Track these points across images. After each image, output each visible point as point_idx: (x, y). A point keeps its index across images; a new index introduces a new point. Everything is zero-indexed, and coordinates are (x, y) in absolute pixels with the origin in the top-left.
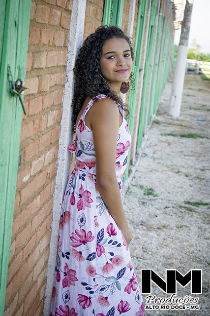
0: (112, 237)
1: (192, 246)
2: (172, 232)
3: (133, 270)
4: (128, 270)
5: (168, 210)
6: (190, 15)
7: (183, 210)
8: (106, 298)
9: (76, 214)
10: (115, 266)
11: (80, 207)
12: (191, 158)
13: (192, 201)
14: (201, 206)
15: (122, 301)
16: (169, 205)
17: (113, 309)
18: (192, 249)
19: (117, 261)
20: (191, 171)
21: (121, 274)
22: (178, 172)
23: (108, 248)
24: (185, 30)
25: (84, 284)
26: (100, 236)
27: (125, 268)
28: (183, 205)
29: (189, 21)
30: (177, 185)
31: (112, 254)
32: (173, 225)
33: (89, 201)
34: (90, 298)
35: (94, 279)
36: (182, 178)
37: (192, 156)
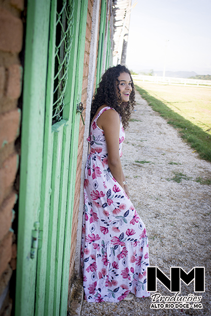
0: (117, 193)
1: (145, 188)
2: (132, 180)
3: (134, 210)
4: (131, 211)
5: (126, 167)
6: (126, 48)
7: (136, 166)
8: (118, 228)
9: (92, 181)
10: (121, 210)
11: (94, 177)
12: (133, 134)
13: (139, 161)
14: (145, 163)
15: (129, 229)
16: (127, 164)
17: (123, 234)
18: (146, 191)
19: (123, 207)
20: (135, 142)
21: (126, 214)
22: (128, 143)
23: (115, 200)
24: (123, 57)
25: (103, 221)
26: (109, 193)
27: (128, 211)
28: (135, 163)
29: (125, 52)
30: (129, 151)
31: (119, 203)
32: (131, 176)
33: (99, 173)
34: (107, 228)
35: (108, 218)
36: (131, 147)
37: (134, 132)
